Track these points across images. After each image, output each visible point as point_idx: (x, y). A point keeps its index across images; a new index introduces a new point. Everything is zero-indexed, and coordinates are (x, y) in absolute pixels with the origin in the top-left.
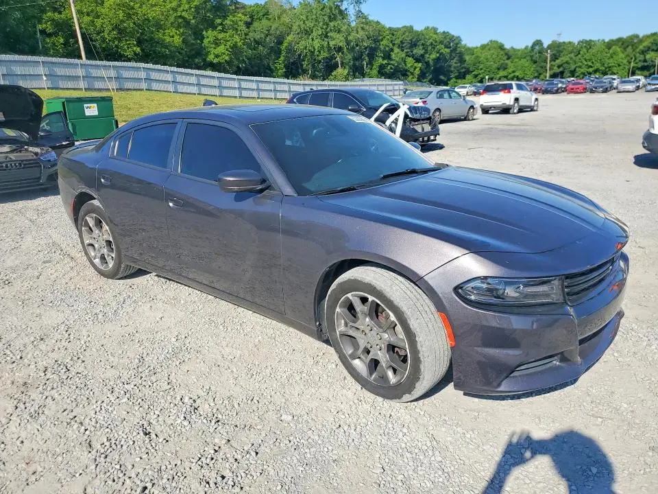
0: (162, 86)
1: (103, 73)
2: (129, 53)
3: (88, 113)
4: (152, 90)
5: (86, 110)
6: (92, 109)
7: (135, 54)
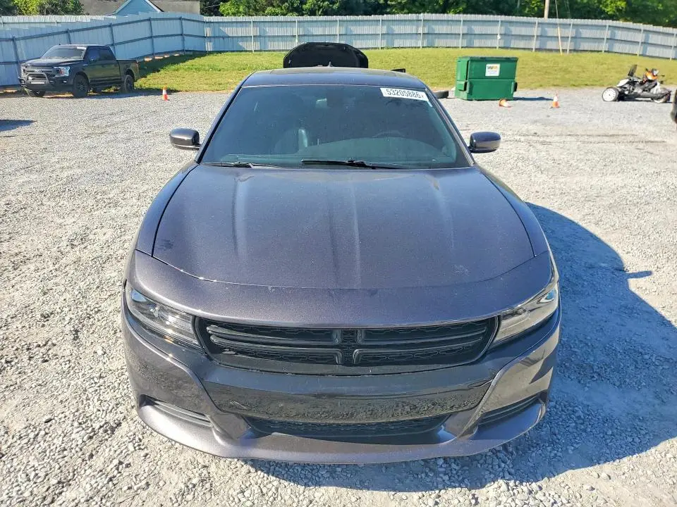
0: (627, 48)
1: (558, 32)
2: (609, 10)
3: (489, 73)
4: (612, 52)
5: (487, 70)
6: (493, 69)
7: (618, 10)
